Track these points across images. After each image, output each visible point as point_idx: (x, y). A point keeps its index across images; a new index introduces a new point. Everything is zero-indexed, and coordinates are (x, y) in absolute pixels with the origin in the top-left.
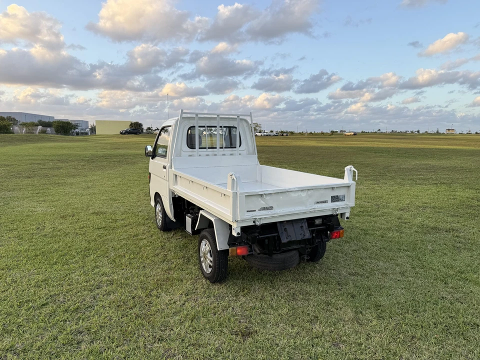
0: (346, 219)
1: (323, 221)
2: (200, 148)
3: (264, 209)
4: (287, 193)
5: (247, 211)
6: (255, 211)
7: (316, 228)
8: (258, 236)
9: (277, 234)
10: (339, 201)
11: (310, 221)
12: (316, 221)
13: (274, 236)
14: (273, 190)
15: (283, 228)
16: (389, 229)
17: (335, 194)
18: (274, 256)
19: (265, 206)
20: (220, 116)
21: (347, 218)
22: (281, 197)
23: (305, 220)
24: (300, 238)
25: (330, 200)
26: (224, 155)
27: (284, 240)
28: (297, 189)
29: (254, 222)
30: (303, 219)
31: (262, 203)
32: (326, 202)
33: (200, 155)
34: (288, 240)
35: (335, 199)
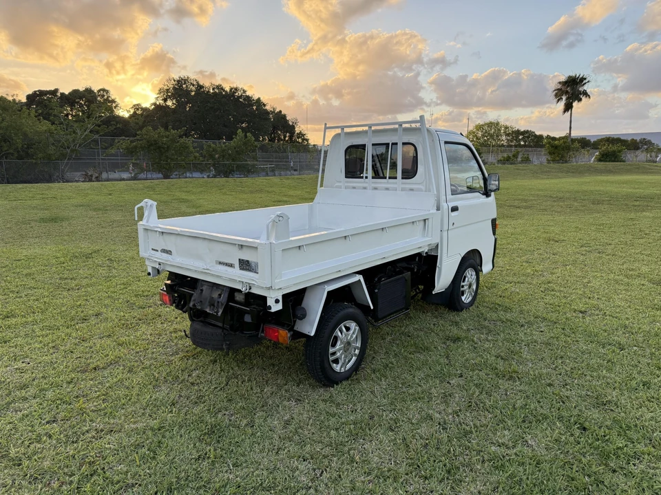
1: (245, 299)
3: (164, 251)
5: (153, 249)
6: (157, 251)
7: (238, 306)
9: (194, 293)
10: (250, 271)
15: (200, 288)
17: (246, 256)
19: (165, 248)
20: (373, 128)
25: (237, 264)
32: (231, 265)
35: (245, 265)
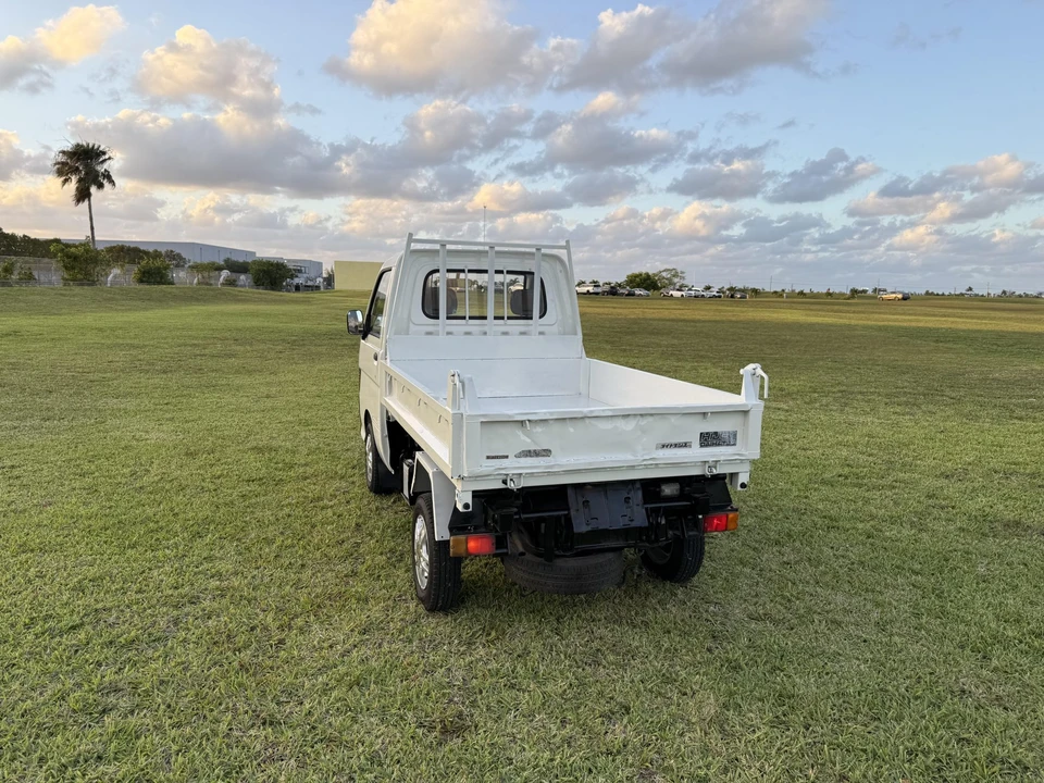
0: (739, 489)
1: (682, 489)
2: (448, 318)
3: (528, 454)
4: (587, 421)
5: (488, 457)
6: (507, 457)
7: (664, 505)
8: (516, 514)
9: (566, 512)
10: (719, 445)
11: (650, 487)
12: (663, 487)
13: (559, 517)
14: (551, 413)
15: (581, 500)
16: (893, 520)
17: (710, 427)
18: (559, 562)
19: (532, 448)
20: (497, 249)
21: (743, 485)
22: (571, 429)
23: (638, 485)
24: (620, 523)
25: (696, 441)
26: (505, 333)
27: (580, 526)
28: (610, 414)
29: (505, 482)
30: (632, 482)
31: (524, 441)
32: (685, 445)
33: (448, 333)
34: (589, 528)
35: (709, 439)
